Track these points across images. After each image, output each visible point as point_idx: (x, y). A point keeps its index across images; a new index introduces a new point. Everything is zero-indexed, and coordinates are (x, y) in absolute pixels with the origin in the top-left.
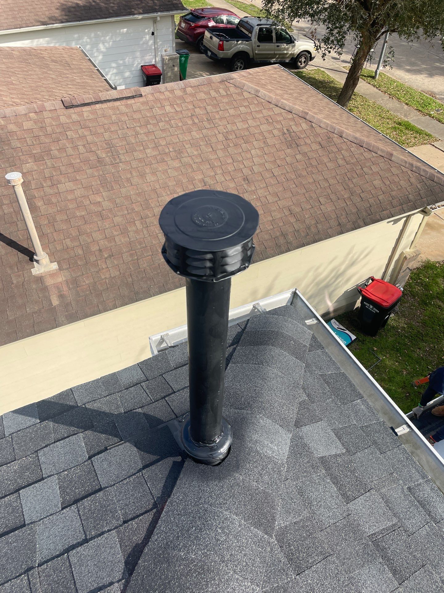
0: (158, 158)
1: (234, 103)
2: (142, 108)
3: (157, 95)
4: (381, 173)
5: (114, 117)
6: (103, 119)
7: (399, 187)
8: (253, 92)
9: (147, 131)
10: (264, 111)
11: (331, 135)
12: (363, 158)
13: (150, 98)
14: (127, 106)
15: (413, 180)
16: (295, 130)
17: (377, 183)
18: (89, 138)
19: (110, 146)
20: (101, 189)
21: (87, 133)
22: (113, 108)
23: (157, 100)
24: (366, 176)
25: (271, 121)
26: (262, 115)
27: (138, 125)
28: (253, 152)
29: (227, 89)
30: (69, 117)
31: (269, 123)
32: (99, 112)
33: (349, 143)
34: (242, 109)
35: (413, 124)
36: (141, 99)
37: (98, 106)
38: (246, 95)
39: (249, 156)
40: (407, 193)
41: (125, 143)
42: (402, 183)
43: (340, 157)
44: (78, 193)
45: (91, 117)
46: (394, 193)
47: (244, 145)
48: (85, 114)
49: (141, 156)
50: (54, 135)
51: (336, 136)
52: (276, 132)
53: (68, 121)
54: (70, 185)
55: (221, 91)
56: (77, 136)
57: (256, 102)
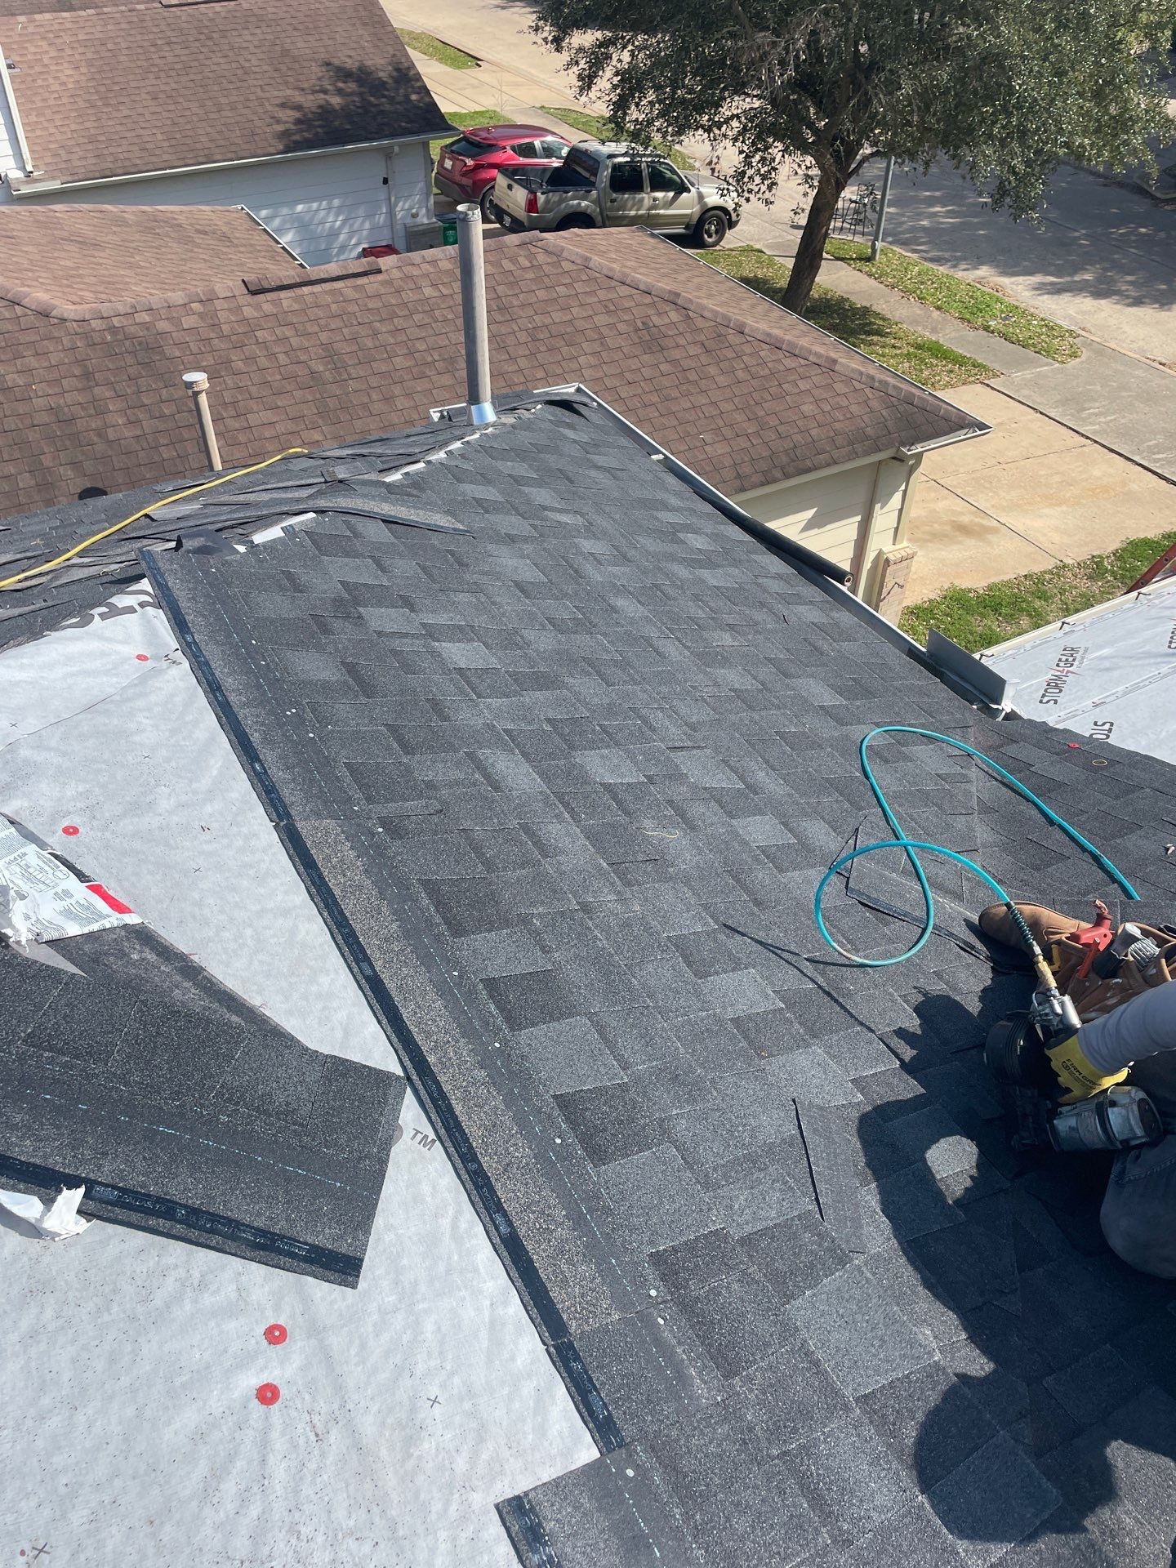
0: (414, 370)
1: (546, 280)
2: (382, 290)
3: (408, 270)
4: (816, 392)
5: (334, 306)
6: (316, 310)
8: (579, 262)
9: (393, 328)
10: (599, 293)
11: (723, 330)
12: (782, 368)
13: (396, 274)
14: (355, 287)
16: (657, 324)
17: (808, 409)
18: (295, 341)
19: (330, 355)
20: (320, 422)
21: (289, 332)
22: (332, 292)
23: (408, 277)
24: (787, 398)
25: (613, 308)
26: (596, 299)
27: (378, 318)
28: (581, 359)
29: (531, 257)
30: (258, 307)
31: (609, 312)
32: (309, 299)
33: (756, 343)
34: (561, 290)
35: (948, 345)
36: (379, 277)
37: (306, 290)
38: (566, 266)
39: (575, 366)
40: (863, 425)
41: (356, 348)
42: (854, 408)
43: (739, 365)
44: (281, 428)
45: (296, 307)
47: (565, 350)
48: (285, 303)
49: (384, 369)
50: (234, 338)
51: (731, 331)
52: (622, 327)
53: (256, 315)
54: (266, 416)
55: (521, 259)
56: (274, 338)
57: (584, 277)
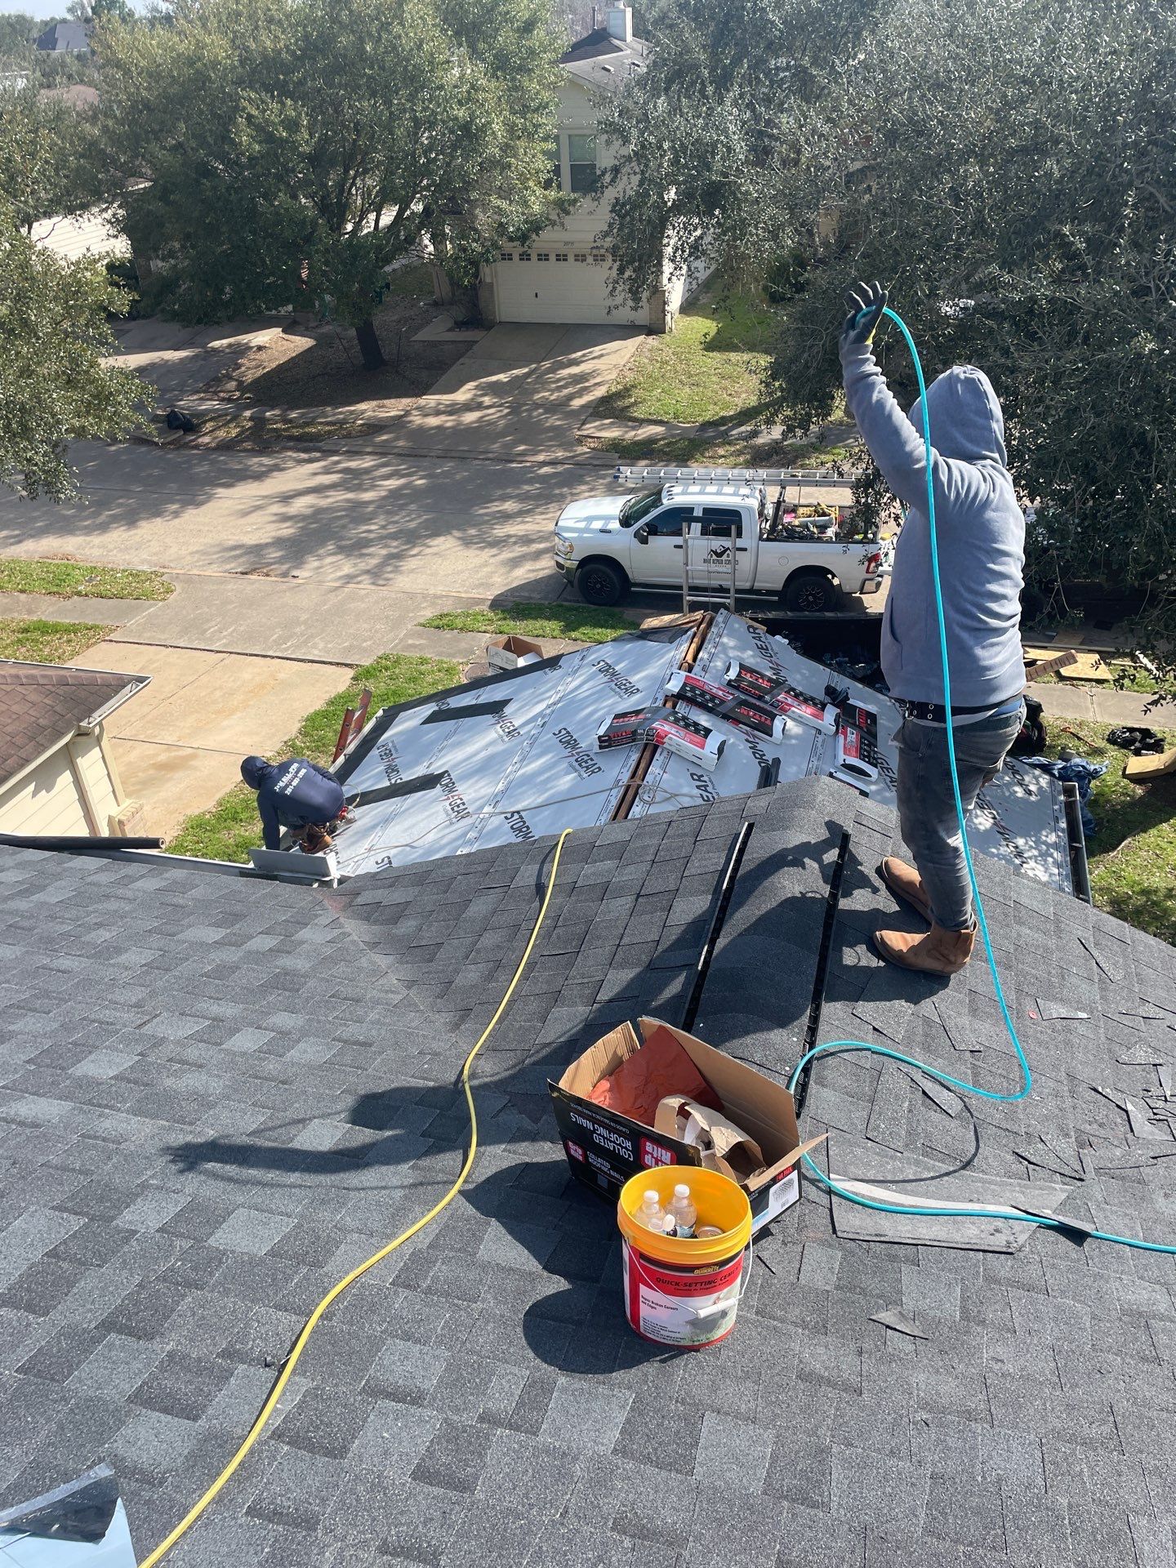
7: (14, 717)
15: (33, 697)
35: (52, 620)
40: (33, 719)
46: (9, 729)
